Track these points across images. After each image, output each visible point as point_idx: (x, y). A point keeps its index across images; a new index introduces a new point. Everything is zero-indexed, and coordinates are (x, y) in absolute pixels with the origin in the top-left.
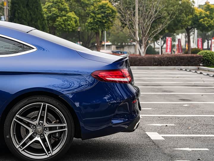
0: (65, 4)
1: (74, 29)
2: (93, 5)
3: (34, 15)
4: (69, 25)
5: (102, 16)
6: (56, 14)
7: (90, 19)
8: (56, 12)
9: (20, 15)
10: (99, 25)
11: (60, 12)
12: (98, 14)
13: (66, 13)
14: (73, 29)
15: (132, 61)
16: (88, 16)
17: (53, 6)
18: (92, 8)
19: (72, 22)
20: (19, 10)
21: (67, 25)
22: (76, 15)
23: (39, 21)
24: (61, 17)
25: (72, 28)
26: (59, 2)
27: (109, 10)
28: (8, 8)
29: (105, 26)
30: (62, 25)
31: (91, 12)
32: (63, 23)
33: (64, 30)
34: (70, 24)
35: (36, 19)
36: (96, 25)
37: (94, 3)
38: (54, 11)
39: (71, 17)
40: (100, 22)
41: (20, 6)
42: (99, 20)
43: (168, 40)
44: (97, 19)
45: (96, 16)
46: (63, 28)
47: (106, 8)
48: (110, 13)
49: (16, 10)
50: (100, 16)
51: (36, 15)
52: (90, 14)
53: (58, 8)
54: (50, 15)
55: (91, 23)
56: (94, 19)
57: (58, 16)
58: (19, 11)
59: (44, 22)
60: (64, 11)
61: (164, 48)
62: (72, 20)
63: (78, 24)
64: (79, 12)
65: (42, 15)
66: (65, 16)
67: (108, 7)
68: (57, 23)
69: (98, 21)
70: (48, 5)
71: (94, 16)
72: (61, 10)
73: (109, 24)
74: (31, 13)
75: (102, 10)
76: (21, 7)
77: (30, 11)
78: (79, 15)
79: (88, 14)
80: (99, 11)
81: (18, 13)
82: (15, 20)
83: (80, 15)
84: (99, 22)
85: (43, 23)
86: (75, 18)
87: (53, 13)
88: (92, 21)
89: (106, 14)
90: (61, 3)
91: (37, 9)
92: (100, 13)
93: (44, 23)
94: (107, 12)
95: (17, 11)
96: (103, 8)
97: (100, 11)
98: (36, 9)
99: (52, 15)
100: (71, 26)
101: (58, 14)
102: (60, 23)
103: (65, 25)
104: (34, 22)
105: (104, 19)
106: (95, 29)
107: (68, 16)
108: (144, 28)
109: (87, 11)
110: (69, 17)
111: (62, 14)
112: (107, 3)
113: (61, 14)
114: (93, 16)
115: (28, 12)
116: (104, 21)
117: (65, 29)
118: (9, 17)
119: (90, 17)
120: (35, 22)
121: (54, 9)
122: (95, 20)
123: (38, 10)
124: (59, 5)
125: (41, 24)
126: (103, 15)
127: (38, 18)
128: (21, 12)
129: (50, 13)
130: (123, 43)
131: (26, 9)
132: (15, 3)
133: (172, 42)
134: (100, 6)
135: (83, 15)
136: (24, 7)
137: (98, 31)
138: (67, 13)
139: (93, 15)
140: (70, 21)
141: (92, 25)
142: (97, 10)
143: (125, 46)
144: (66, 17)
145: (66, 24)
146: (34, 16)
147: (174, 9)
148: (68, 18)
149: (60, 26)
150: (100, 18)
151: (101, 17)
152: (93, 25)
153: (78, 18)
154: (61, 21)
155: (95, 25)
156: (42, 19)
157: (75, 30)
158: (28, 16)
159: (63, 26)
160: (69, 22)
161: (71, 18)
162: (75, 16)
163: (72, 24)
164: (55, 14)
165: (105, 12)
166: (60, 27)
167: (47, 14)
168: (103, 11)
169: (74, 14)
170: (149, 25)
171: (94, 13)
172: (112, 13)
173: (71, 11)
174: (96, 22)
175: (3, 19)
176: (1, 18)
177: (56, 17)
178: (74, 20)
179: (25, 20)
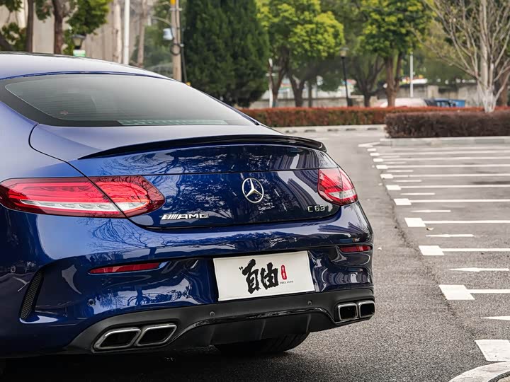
1: (332, 51)
3: (239, 23)
4: (319, 43)
5: (399, 20)
6: (291, 20)
7: (369, 27)
8: (291, 14)
9: (207, 25)
10: (393, 40)
11: (299, 13)
12: (390, 14)
13: (312, 15)
14: (328, 53)
15: (462, 124)
16: (364, 19)
19: (326, 35)
20: (205, 13)
21: (315, 43)
22: (337, 19)
23: (249, 37)
24: (302, 25)
25: (326, 49)
27: (415, 5)
28: (181, 9)
29: (405, 41)
30: (304, 44)
31: (371, 10)
32: (306, 38)
33: (309, 54)
34: (323, 40)
35: (243, 33)
36: (384, 41)
38: (285, 11)
39: (325, 25)
40: (394, 32)
41: (207, 5)
42: (392, 28)
44: (386, 28)
45: (383, 20)
46: (306, 51)
47: (408, 1)
48: (417, 12)
49: (196, 13)
50: (393, 19)
51: (242, 23)
52: (371, 16)
53: (294, 5)
54: (276, 20)
55: (371, 36)
56: (379, 27)
57: (295, 24)
58: (204, 15)
59: (260, 38)
60: (308, 10)
62: (326, 31)
63: (341, 41)
64: (345, 12)
65: (255, 21)
66: (310, 22)
68: (293, 40)
69: (389, 30)
71: (380, 20)
72: (301, 8)
73: (416, 36)
74: (232, 18)
75: (399, 4)
76: (210, 6)
77: (229, 13)
78: (343, 18)
79: (366, 16)
80: (391, 6)
81: (203, 21)
82: (195, 36)
83: (346, 18)
84: (391, 34)
85: (258, 40)
86: (333, 27)
87: (284, 17)
88: (374, 32)
89: (408, 13)
91: (246, 9)
92: (394, 12)
93: (261, 42)
94: (410, 8)
95: (199, 17)
96: (400, 1)
97: (393, 8)
98: (243, 11)
99: (282, 21)
100: (324, 44)
101: (296, 19)
102: (300, 40)
103: (311, 44)
104: (238, 41)
105: (403, 26)
106: (381, 49)
107: (317, 24)
109: (362, 9)
110: (319, 26)
111: (304, 19)
113: (302, 17)
114: (376, 20)
115: (224, 16)
117: (312, 52)
118: (183, 30)
119: (370, 21)
120: (241, 40)
121: (285, 6)
122: (383, 30)
123: (249, 12)
125: (254, 44)
126: (401, 16)
127: (246, 29)
128: (209, 18)
129: (277, 16)
130: (455, 80)
131: (220, 10)
135: (354, 19)
136: (215, 7)
137: (389, 54)
138: (315, 16)
139: (377, 17)
140: (322, 34)
141: (376, 40)
142: (388, 6)
143: (462, 85)
144: (313, 26)
145: (313, 41)
146: (239, 26)
148: (317, 27)
149: (299, 47)
150: (394, 25)
151: (396, 22)
152: (378, 42)
153: (340, 27)
154: (301, 35)
155: (382, 40)
156: (257, 32)
157: (334, 53)
158: (224, 26)
159: (307, 46)
160: (319, 37)
161: (325, 27)
162: (335, 22)
163: (326, 40)
164: (288, 19)
165: (405, 10)
166: (299, 50)
167: (270, 18)
168: (401, 7)
169: (333, 17)
171: (379, 12)
172: (423, 11)
173: (324, 11)
174: (383, 33)
175: (169, 36)
176: (163, 34)
177: (290, 24)
178: (331, 30)
179: (218, 35)
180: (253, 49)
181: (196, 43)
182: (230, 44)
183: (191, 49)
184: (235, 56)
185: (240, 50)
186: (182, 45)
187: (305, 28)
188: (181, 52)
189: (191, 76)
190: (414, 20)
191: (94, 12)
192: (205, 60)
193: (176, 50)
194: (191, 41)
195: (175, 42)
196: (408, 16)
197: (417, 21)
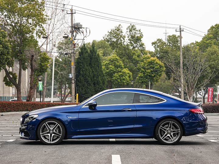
0: (120, 62)
1: (128, 82)
2: (143, 61)
4: (124, 79)
5: (151, 71)
6: (113, 71)
7: (140, 74)
8: (113, 69)
9: (84, 73)
10: (149, 79)
11: (116, 68)
12: (148, 69)
14: (127, 84)
16: (138, 71)
17: (110, 64)
18: (142, 64)
19: (126, 77)
21: (122, 79)
22: (129, 70)
23: (100, 77)
25: (126, 82)
26: (115, 61)
27: (157, 66)
28: (75, 67)
29: (153, 79)
31: (141, 67)
32: (119, 78)
33: (120, 84)
34: (125, 79)
35: (98, 75)
37: (144, 60)
38: (111, 68)
40: (149, 76)
42: (149, 74)
43: (209, 90)
45: (146, 71)
46: (119, 82)
47: (155, 64)
48: (158, 68)
50: (149, 71)
51: (97, 72)
53: (114, 65)
54: (108, 71)
56: (144, 74)
57: (114, 72)
58: (83, 69)
59: (104, 77)
60: (120, 67)
61: (206, 98)
62: (126, 75)
63: (131, 79)
64: (131, 68)
65: (102, 71)
66: (120, 72)
67: (157, 63)
68: (114, 78)
69: (147, 75)
70: (105, 63)
72: (117, 67)
73: (157, 77)
74: (93, 70)
75: (151, 65)
76: (85, 66)
77: (92, 68)
78: (131, 70)
79: (139, 69)
81: (83, 71)
82: (80, 76)
84: (148, 76)
86: (128, 73)
88: (142, 76)
90: (117, 61)
91: (98, 67)
93: (104, 79)
94: (155, 67)
95: (81, 69)
96: (152, 64)
97: (149, 67)
99: (110, 71)
101: (115, 70)
105: (153, 74)
106: (145, 82)
107: (123, 72)
108: (192, 83)
109: (137, 67)
111: (118, 71)
112: (156, 60)
114: (143, 71)
116: (153, 75)
118: (76, 74)
119: (140, 71)
120: (96, 78)
121: (111, 66)
122: (145, 75)
124: (115, 63)
125: (101, 80)
126: (152, 70)
128: (85, 70)
129: (108, 69)
131: (89, 67)
132: (80, 63)
133: (213, 92)
134: (149, 62)
135: (134, 70)
136: (87, 66)
137: (147, 83)
138: (122, 70)
139: (143, 70)
140: (125, 76)
142: (147, 66)
144: (122, 73)
146: (96, 73)
147: (216, 64)
151: (150, 72)
152: (143, 79)
153: (131, 73)
154: (117, 77)
155: (145, 78)
156: (102, 75)
158: (91, 73)
159: (119, 80)
161: (126, 74)
162: (129, 72)
166: (116, 82)
167: (105, 70)
170: (196, 80)
171: (144, 68)
172: (160, 68)
173: (125, 68)
174: (146, 76)
175: (71, 77)
176: (69, 76)
177: (113, 72)
178: (128, 75)
179: (88, 76)
180: (101, 82)
181: (80, 79)
182: (92, 79)
183: (78, 81)
184: (94, 84)
185: (96, 81)
186: (75, 80)
187: (118, 74)
188: (75, 82)
189: (79, 91)
190: (157, 72)
191: (43, 68)
192: (83, 85)
193: (73, 82)
194: (78, 78)
195: (73, 79)
196: (155, 70)
197: (158, 72)
